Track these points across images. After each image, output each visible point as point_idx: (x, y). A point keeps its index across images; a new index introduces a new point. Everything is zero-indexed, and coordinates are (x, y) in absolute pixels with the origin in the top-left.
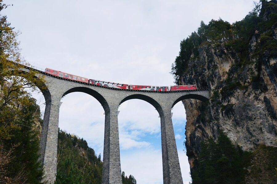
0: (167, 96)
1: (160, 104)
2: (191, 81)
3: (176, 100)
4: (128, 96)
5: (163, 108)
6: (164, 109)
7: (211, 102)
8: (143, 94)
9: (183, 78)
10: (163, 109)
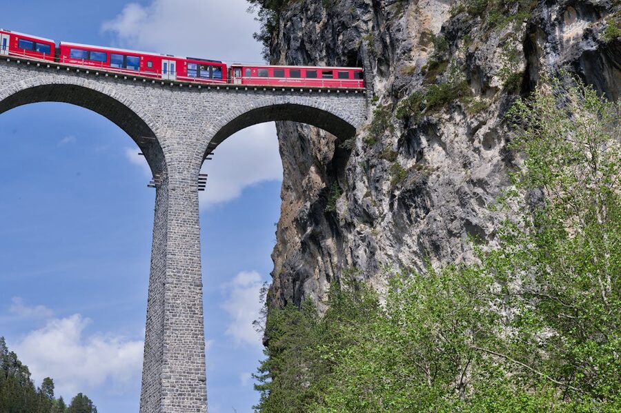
0: (194, 105)
1: (159, 134)
2: (308, 46)
3: (225, 123)
4: (25, 87)
5: (170, 151)
6: (175, 155)
7: (363, 148)
8: (91, 87)
9: (285, 25)
10: (167, 156)
